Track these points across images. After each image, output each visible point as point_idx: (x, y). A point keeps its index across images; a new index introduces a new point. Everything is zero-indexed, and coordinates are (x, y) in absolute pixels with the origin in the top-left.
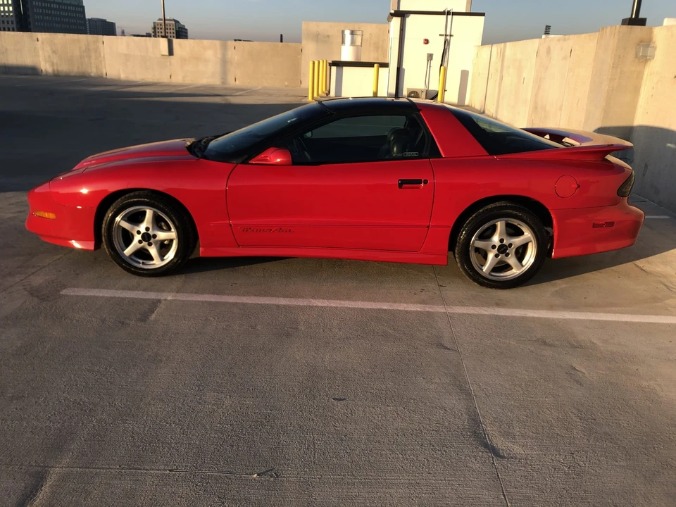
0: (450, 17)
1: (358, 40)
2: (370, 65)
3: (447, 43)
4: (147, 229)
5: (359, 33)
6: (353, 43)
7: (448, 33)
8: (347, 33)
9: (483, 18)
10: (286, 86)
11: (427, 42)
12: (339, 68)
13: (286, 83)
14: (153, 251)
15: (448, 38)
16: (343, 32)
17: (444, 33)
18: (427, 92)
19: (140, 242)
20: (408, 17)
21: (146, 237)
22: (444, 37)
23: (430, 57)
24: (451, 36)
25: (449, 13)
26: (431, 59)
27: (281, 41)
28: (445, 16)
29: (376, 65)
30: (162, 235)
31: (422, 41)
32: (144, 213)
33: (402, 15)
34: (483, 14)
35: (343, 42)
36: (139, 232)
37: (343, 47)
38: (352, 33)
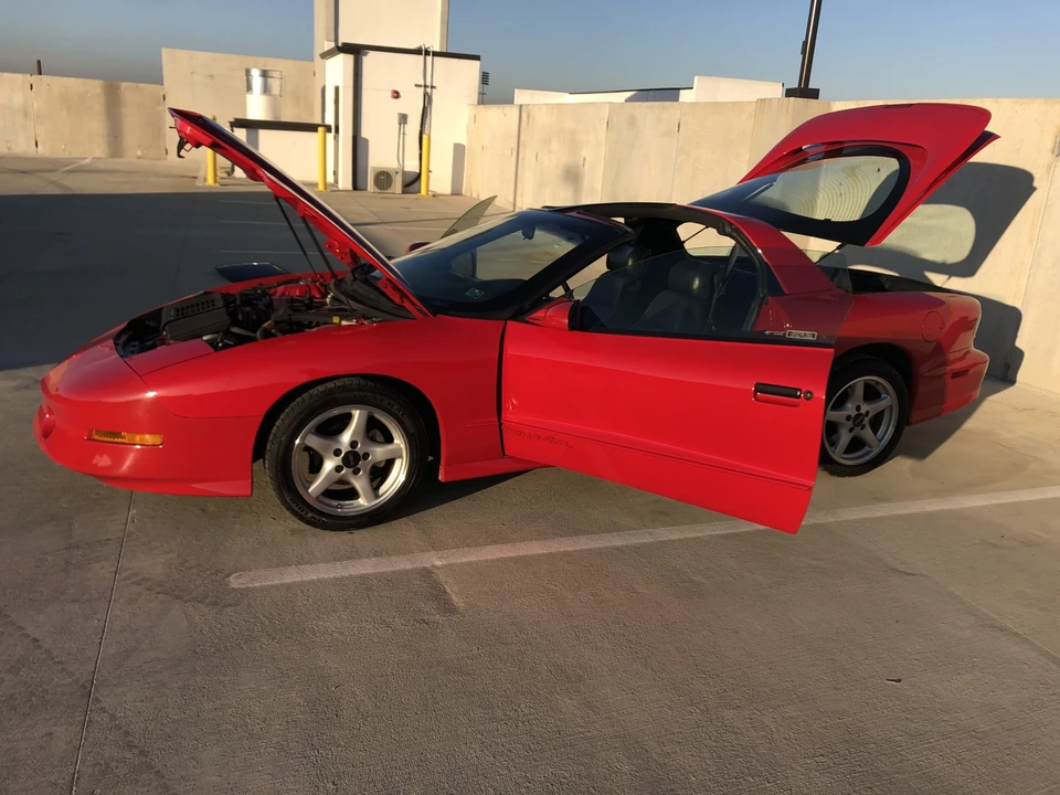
0: (429, 58)
1: (275, 85)
2: (312, 128)
3: (428, 99)
4: (353, 444)
5: (275, 74)
6: (266, 90)
7: (428, 83)
8: (255, 73)
9: (478, 63)
10: (139, 158)
11: (396, 95)
12: (253, 131)
13: (139, 153)
14: (360, 483)
15: (429, 90)
16: (248, 72)
17: (422, 83)
18: (405, 174)
19: (338, 469)
20: (366, 54)
21: (352, 460)
22: (422, 89)
23: (403, 119)
24: (432, 87)
25: (427, 53)
26: (405, 123)
27: (40, 73)
28: (421, 58)
29: (320, 129)
30: (379, 453)
31: (390, 94)
32: (349, 417)
33: (356, 51)
34: (477, 58)
35: (249, 88)
36: (337, 453)
37: (249, 97)
38: (265, 74)
